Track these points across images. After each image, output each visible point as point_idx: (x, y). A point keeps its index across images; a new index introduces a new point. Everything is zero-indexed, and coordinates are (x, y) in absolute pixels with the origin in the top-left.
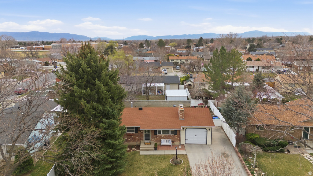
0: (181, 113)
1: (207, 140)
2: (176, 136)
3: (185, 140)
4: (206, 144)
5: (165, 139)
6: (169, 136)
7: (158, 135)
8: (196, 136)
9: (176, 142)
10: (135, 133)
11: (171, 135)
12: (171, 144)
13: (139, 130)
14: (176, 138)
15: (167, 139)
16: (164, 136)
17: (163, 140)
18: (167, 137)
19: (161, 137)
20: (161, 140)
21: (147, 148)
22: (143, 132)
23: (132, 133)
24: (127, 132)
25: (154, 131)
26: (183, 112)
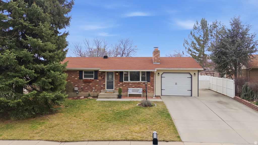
0: (156, 55)
1: (191, 90)
2: (149, 84)
3: (161, 90)
4: (191, 96)
5: (134, 87)
7: (125, 83)
8: (176, 84)
11: (142, 82)
12: (142, 94)
13: (100, 76)
14: (149, 87)
15: (137, 88)
16: (133, 83)
17: (131, 89)
18: (136, 85)
19: (128, 85)
20: (129, 88)
21: (108, 96)
22: (104, 78)
23: (90, 80)
24: (83, 78)
25: (119, 73)
26: (158, 54)
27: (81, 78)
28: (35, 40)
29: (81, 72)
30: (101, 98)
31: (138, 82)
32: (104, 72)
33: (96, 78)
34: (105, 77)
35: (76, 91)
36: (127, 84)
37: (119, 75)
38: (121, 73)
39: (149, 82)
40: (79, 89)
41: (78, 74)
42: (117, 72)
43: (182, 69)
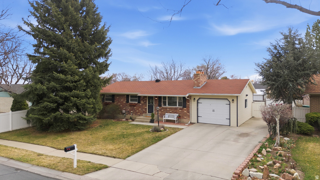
0: (196, 79)
2: (185, 110)
4: (230, 126)
5: (171, 113)
6: (176, 109)
7: (163, 108)
8: (213, 111)
9: (185, 118)
10: (138, 103)
11: (178, 108)
12: (176, 119)
13: (142, 100)
14: (185, 113)
15: (174, 113)
16: (170, 108)
17: (168, 114)
18: (173, 110)
19: (166, 110)
20: (166, 113)
21: (144, 119)
22: (146, 103)
23: (135, 103)
24: (130, 102)
25: (158, 98)
26: (198, 77)
27: (128, 101)
28: (58, 74)
29: (128, 96)
30: (137, 121)
31: (175, 108)
32: (146, 97)
33: (139, 102)
34: (146, 101)
35: (124, 114)
36: (164, 109)
37: (158, 99)
38: (160, 98)
39: (186, 108)
40: (126, 112)
41: (126, 98)
42: (156, 97)
43: (215, 94)
